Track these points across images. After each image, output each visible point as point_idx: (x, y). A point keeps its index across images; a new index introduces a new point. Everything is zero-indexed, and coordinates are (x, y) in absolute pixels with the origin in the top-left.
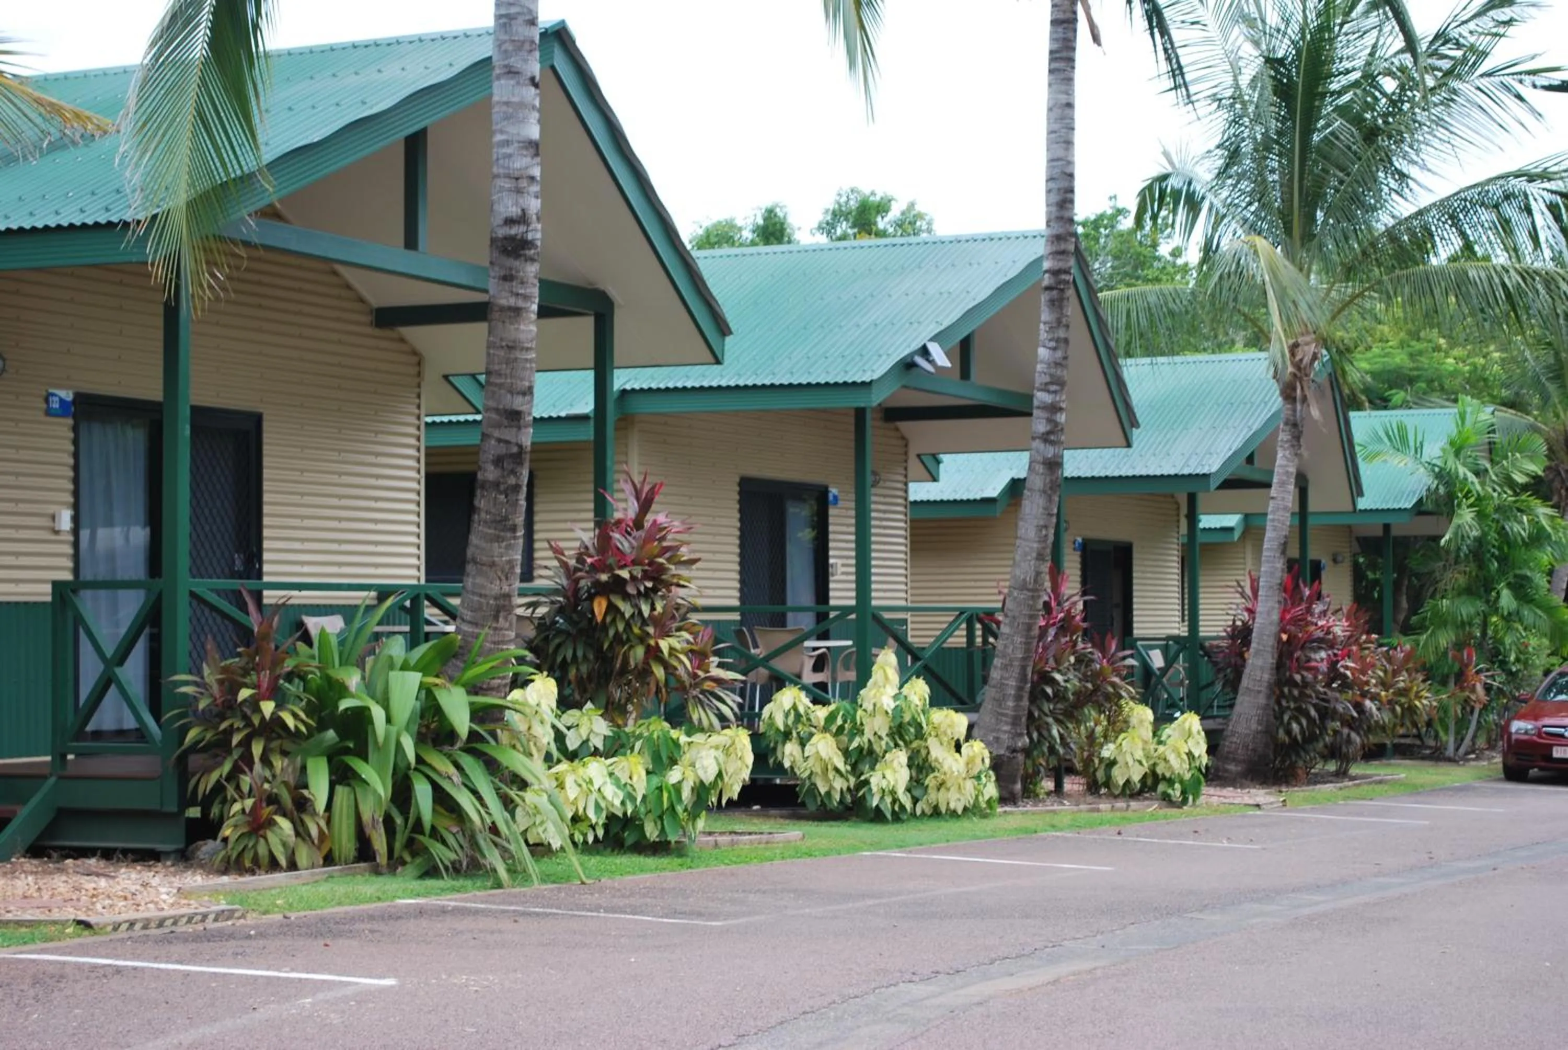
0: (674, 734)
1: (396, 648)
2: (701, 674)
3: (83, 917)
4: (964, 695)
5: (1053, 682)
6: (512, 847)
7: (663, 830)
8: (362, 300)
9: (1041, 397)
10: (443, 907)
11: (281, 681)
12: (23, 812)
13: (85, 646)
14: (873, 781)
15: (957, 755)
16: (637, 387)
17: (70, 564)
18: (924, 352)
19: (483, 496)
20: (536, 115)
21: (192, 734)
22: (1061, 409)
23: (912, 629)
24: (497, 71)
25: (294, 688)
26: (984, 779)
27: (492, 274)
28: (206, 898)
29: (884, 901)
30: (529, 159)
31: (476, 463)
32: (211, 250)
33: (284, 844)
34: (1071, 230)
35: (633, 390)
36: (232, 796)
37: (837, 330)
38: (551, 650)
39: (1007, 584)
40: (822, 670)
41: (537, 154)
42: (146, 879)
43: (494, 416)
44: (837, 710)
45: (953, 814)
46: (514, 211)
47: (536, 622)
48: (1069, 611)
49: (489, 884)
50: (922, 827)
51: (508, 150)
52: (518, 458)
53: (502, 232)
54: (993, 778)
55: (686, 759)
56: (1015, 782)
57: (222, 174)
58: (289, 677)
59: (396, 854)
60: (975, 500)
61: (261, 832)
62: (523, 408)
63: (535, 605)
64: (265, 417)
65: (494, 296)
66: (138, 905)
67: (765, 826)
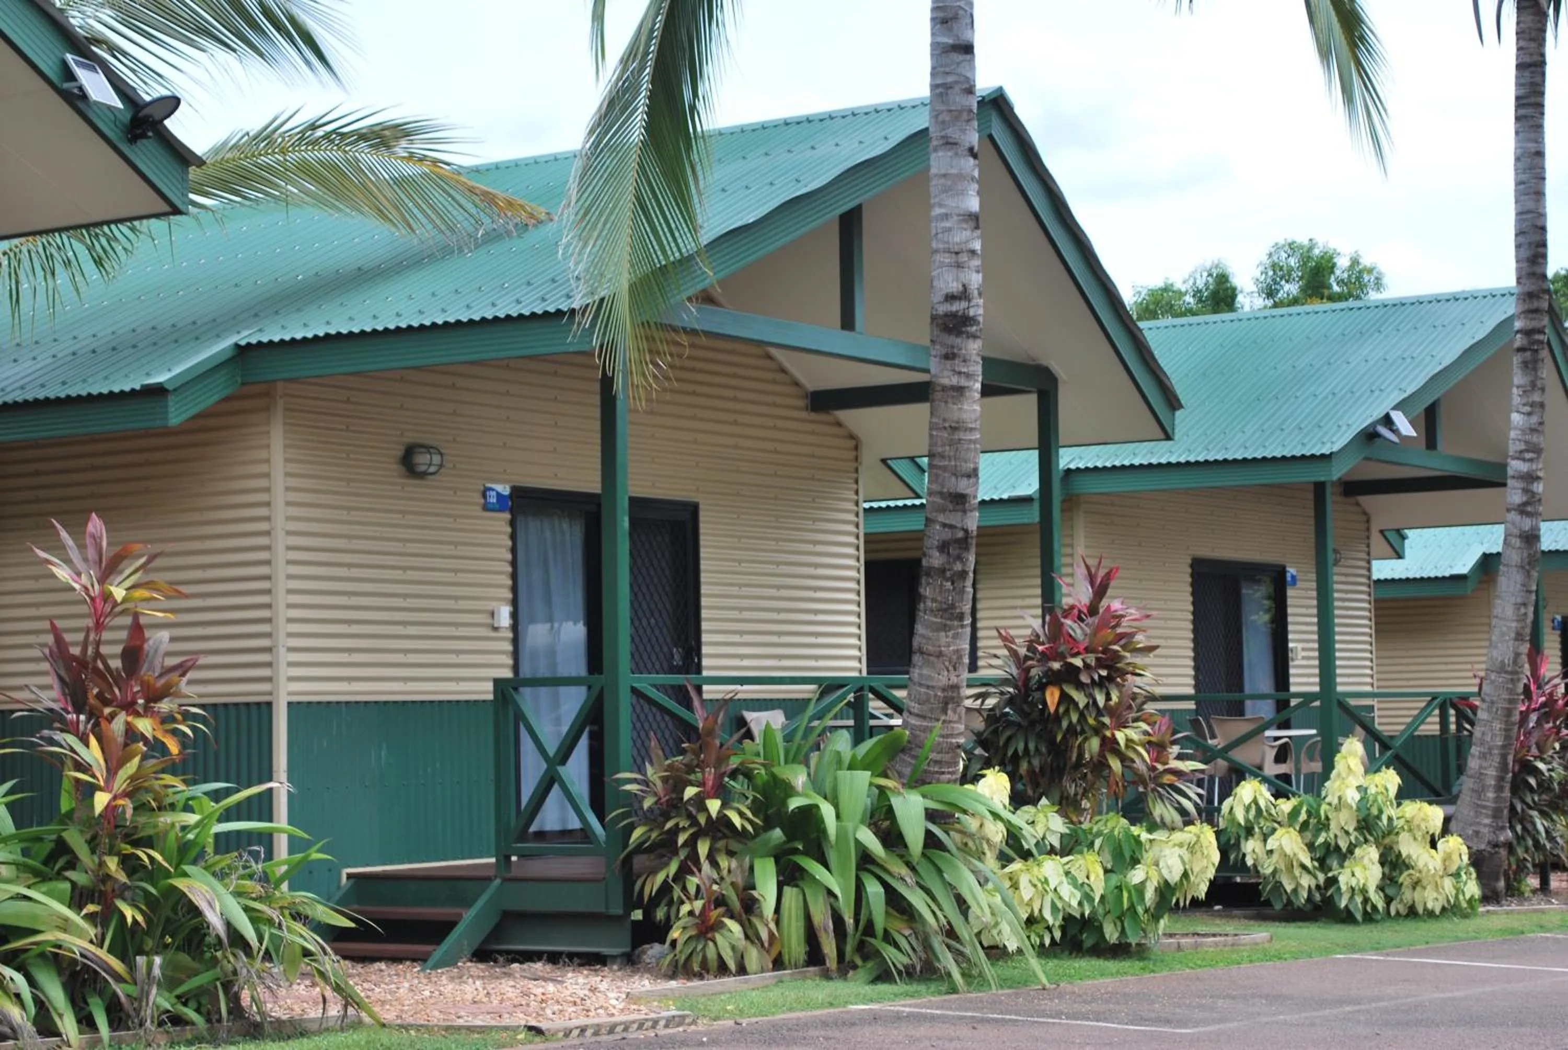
0: (1135, 830)
1: (842, 742)
2: (1160, 767)
3: (533, 1023)
4: (1438, 785)
5: (1536, 772)
6: (968, 951)
7: (1123, 932)
8: (797, 384)
9: (1516, 466)
10: (898, 1012)
11: (726, 779)
12: (469, 915)
13: (527, 743)
14: (1342, 879)
15: (1433, 851)
16: (1082, 466)
17: (510, 662)
18: (1387, 421)
19: (928, 584)
20: (975, 186)
21: (637, 833)
22: (1538, 478)
23: (1379, 717)
24: (934, 143)
25: (737, 785)
26: (1464, 877)
27: (933, 353)
28: (656, 1004)
29: (1363, 1007)
30: (968, 233)
31: (921, 548)
32: (654, 339)
33: (733, 948)
34: (1545, 286)
35: (1078, 469)
36: (679, 897)
37: (1292, 400)
38: (1001, 743)
39: (1483, 666)
40: (1285, 762)
41: (977, 227)
42: (593, 983)
43: (938, 500)
44: (1301, 805)
45: (1430, 914)
46: (954, 287)
47: (985, 714)
48: (1551, 694)
49: (943, 989)
50: (1397, 928)
51: (947, 224)
52: (963, 543)
53: (943, 309)
54: (1474, 875)
55: (1148, 857)
56: (1497, 879)
57: (661, 258)
58: (733, 775)
59: (848, 957)
60: (1444, 578)
61: (709, 935)
62: (968, 491)
63: (983, 696)
64: (701, 507)
65: (935, 376)
66: (588, 1011)
67: (1230, 927)
